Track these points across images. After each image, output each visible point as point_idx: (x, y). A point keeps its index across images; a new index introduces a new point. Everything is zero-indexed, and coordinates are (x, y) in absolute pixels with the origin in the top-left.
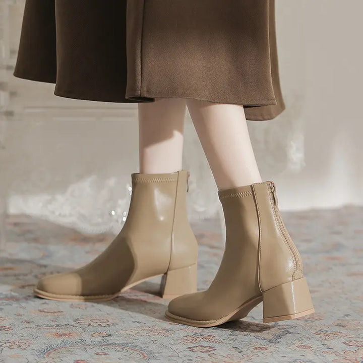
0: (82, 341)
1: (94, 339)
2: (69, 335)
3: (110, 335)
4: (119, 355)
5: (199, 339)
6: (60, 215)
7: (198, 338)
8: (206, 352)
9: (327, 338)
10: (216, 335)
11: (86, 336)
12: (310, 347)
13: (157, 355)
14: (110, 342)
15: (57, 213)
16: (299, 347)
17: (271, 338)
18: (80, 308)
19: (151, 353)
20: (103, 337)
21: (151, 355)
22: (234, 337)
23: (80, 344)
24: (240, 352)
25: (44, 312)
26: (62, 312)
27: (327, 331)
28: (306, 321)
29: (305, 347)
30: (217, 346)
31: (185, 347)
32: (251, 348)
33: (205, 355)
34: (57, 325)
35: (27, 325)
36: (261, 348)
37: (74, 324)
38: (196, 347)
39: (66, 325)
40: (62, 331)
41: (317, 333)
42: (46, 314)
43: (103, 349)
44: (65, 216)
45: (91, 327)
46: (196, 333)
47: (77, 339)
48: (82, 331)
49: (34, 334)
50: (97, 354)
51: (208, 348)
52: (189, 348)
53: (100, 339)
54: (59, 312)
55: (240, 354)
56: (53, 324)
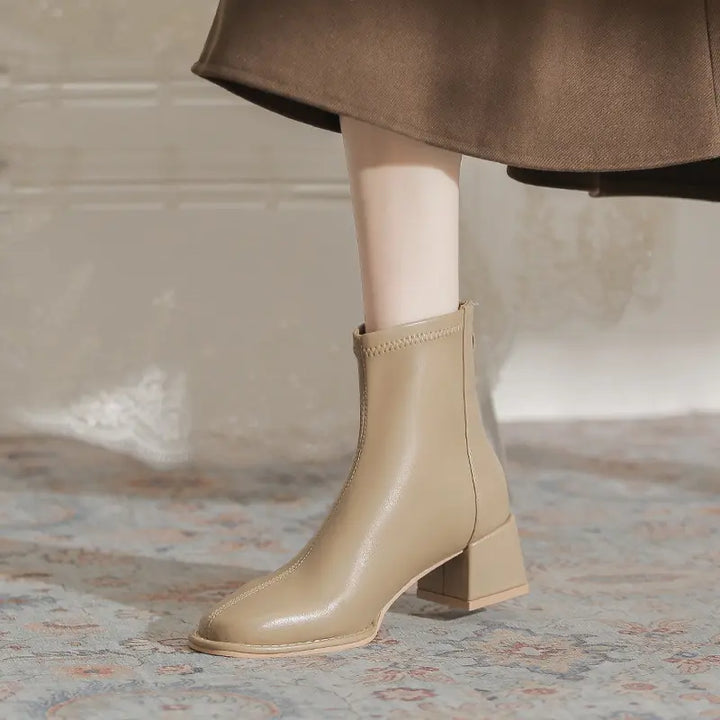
1: (162, 679)
2: (107, 671)
3: (200, 670)
4: (214, 709)
5: (399, 676)
6: (99, 425)
7: (399, 672)
8: (415, 699)
9: (694, 668)
10: (440, 666)
11: (143, 673)
12: (652, 687)
13: (301, 707)
14: (198, 684)
15: (92, 422)
16: (625, 687)
17: (565, 669)
18: (136, 618)
19: (287, 702)
20: (184, 674)
21: (289, 707)
22: (480, 669)
23: (129, 689)
24: (491, 699)
25: (56, 626)
26: (94, 626)
27: (694, 655)
28: (649, 636)
29: (641, 687)
30: (439, 687)
31: (368, 690)
32: (518, 691)
33: (411, 707)
34: (82, 653)
35: (14, 653)
36: (539, 691)
37: (118, 648)
38: (393, 690)
39: (102, 652)
40: (90, 664)
41: (672, 660)
42: (59, 630)
43: (180, 698)
44: (109, 427)
45: (158, 655)
46: (396, 663)
47: (123, 679)
48: (135, 662)
49: (28, 672)
50: (167, 708)
51: (418, 693)
52: (376, 693)
53: (176, 678)
54: (90, 626)
55: (492, 704)
56: (73, 649)
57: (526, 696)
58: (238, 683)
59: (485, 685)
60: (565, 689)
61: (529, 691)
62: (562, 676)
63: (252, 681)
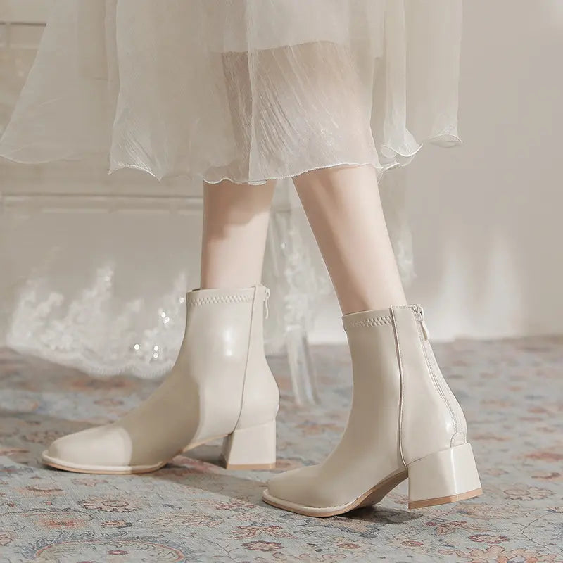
0: (88, 533)
1: (107, 530)
2: (71, 524)
3: (130, 525)
4: (143, 554)
5: (258, 532)
6: (57, 348)
7: (258, 529)
8: (270, 550)
10: (284, 526)
11: (94, 526)
13: (198, 554)
14: (130, 535)
15: (53, 347)
18: (86, 485)
19: (189, 551)
20: (120, 527)
21: (190, 554)
22: (310, 529)
23: (85, 538)
24: (318, 551)
25: (35, 490)
26: (60, 490)
30: (285, 542)
31: (239, 543)
32: (335, 545)
33: (268, 555)
34: (53, 510)
35: (10, 509)
36: (349, 545)
37: (77, 507)
38: (256, 543)
39: (66, 510)
40: (59, 518)
42: (37, 493)
43: (119, 546)
44: (64, 351)
45: (102, 513)
46: (255, 523)
47: (81, 530)
48: (89, 518)
49: (20, 523)
50: (111, 553)
51: (272, 545)
52: (245, 544)
53: (115, 530)
54: (56, 490)
55: (319, 555)
56: (47, 507)
57: (341, 549)
58: (155, 535)
59: (314, 540)
60: (364, 544)
61: (341, 546)
62: (362, 535)
63: (164, 534)
